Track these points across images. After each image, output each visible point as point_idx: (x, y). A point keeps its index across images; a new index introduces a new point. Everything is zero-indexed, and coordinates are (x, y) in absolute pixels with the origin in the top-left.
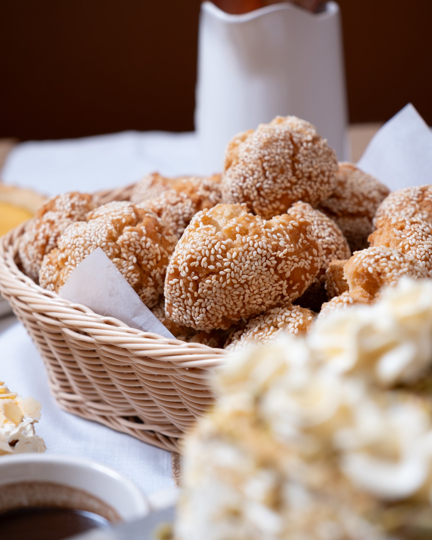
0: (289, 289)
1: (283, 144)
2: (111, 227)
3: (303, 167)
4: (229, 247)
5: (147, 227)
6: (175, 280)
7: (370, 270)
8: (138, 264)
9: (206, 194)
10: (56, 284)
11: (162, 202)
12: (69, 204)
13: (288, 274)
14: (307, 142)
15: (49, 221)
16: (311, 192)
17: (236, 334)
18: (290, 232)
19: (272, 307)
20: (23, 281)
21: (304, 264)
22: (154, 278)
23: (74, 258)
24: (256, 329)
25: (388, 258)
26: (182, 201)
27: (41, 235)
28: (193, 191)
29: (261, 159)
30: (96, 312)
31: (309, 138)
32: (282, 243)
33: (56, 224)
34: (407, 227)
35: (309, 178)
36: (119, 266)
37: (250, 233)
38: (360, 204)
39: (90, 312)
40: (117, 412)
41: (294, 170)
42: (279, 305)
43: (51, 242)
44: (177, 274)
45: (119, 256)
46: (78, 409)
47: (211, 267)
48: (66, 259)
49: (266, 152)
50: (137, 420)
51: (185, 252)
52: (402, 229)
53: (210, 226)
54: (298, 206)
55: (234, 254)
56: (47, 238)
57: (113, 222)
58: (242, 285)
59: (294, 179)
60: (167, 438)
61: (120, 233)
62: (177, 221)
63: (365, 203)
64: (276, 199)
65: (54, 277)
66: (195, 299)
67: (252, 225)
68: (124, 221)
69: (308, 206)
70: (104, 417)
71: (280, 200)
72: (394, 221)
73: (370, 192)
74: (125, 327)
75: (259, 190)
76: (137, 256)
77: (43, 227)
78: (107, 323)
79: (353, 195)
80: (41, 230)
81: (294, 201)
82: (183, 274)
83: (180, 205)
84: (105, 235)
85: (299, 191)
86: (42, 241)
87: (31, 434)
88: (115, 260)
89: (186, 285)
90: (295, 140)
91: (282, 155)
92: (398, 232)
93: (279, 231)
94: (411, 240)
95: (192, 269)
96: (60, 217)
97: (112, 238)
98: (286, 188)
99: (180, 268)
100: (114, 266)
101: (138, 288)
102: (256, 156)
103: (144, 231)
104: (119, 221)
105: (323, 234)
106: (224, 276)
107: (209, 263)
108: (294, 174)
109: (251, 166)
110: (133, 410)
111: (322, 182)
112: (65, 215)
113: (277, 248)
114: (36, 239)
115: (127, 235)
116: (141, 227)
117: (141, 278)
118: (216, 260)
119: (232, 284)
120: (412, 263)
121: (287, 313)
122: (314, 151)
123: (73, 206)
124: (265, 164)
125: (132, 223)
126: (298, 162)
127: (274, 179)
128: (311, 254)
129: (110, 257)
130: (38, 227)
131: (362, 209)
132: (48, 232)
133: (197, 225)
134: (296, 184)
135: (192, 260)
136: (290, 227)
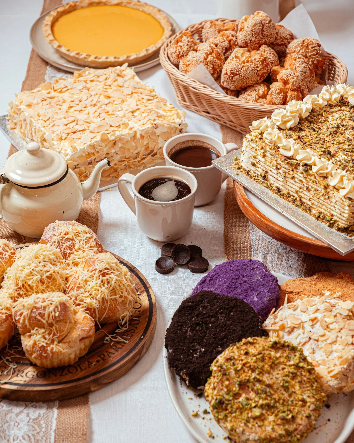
0: (260, 79)
1: (259, 25)
2: (205, 55)
3: (265, 33)
4: (243, 66)
5: (215, 54)
6: (226, 76)
7: (285, 79)
8: (213, 68)
9: (232, 38)
10: (186, 71)
11: (218, 42)
12: (187, 41)
13: (260, 75)
14: (267, 23)
15: (180, 46)
16: (267, 41)
17: (243, 92)
18: (261, 61)
19: (255, 84)
20: (174, 68)
21: (265, 71)
22: (217, 71)
23: (193, 64)
24: (250, 91)
25: (290, 75)
26: (224, 41)
27: (178, 51)
28: (228, 37)
29: (252, 31)
30: (200, 83)
31: (268, 22)
32: (259, 65)
33: (183, 47)
34: (297, 60)
35: (267, 36)
36: (207, 68)
37: (250, 62)
38: (283, 41)
39: (198, 83)
40: (201, 109)
41: (262, 34)
42: (257, 84)
43: (181, 54)
44: (226, 74)
45: (207, 65)
46: (187, 107)
47: (238, 73)
48: (190, 64)
49: (253, 28)
50: (208, 113)
51: (229, 68)
52: (295, 60)
53: (237, 59)
54: (263, 47)
55: (245, 69)
56: (180, 52)
57: (205, 53)
58: (246, 78)
59: (262, 37)
60: (218, 119)
61: (208, 58)
62: (223, 48)
63: (284, 40)
64: (256, 44)
65: (185, 69)
66: (232, 82)
67: (250, 59)
68: (208, 53)
69: (266, 46)
70: (197, 111)
71: (257, 44)
72: (293, 57)
73: (286, 36)
74: (210, 89)
75: (251, 40)
76: (213, 65)
77: (178, 48)
78: (204, 87)
79: (281, 38)
80: (177, 49)
81: (262, 44)
82: (229, 74)
83: (224, 43)
84: (203, 58)
85: (263, 41)
86: (178, 53)
87: (184, 122)
88: (206, 66)
89: (229, 77)
90: (263, 23)
91: (259, 29)
92: (294, 62)
93: (258, 61)
94: (298, 65)
95: (231, 73)
96: (184, 45)
97: (205, 59)
98: (259, 40)
99: (228, 72)
100: (205, 68)
101: (212, 75)
102: (250, 29)
103: (215, 57)
104: (207, 53)
105: (271, 57)
106: (241, 76)
107: (237, 71)
108: (262, 35)
109: (249, 33)
110: (207, 110)
111: (271, 37)
112: (185, 44)
113: (257, 67)
114: (176, 52)
115: (210, 58)
116: (214, 55)
117: (213, 72)
118: (239, 71)
119: (243, 78)
120: (297, 77)
121: (259, 87)
122: (269, 27)
123: (188, 41)
124: (253, 33)
125: (211, 53)
126: (264, 31)
127: (256, 37)
128: (267, 67)
129: (204, 65)
130: (176, 48)
131: (283, 43)
132: (180, 50)
133: (233, 58)
134: (262, 38)
135: (232, 70)
136: (261, 60)
